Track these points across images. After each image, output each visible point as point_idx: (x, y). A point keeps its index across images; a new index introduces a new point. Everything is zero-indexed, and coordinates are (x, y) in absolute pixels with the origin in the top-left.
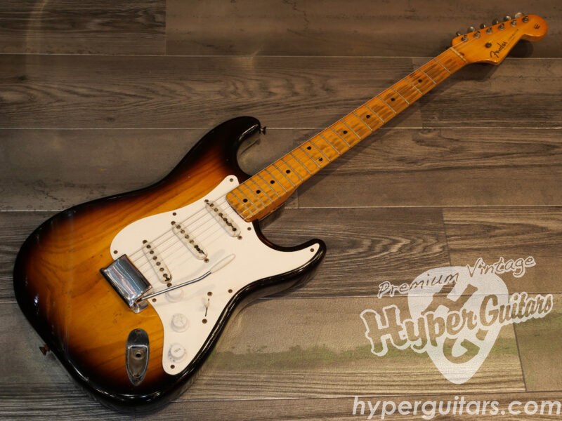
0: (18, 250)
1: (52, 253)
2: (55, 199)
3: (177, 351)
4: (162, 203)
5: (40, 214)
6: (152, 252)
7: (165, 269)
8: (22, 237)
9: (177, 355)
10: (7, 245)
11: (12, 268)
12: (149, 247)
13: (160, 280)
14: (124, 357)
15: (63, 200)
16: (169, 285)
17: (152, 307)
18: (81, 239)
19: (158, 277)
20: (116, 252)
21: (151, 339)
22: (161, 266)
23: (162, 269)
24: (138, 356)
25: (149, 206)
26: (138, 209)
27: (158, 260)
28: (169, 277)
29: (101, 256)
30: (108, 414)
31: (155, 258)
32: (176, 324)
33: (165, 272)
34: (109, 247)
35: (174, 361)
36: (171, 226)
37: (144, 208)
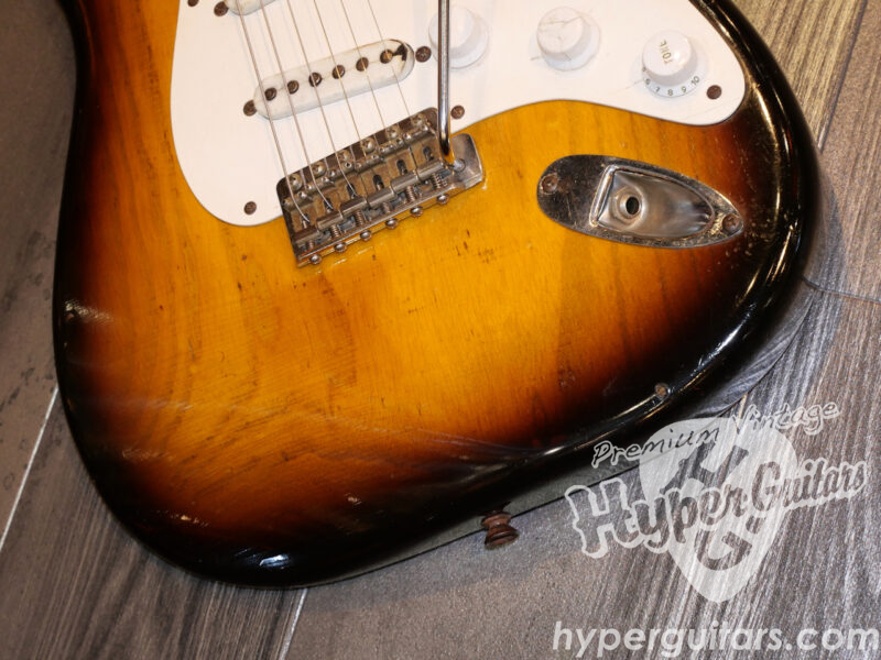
0: (133, 549)
1: (179, 420)
2: (14, 396)
3: (667, 55)
4: (144, 35)
5: (44, 453)
6: (292, 87)
7: (364, 53)
8: (99, 523)
9: (679, 58)
10: (104, 579)
11: (182, 580)
12: (270, 94)
13: (395, 80)
14: (625, 250)
15: (26, 375)
16: (422, 55)
17: (477, 126)
18: (166, 315)
19: (385, 83)
20: (250, 208)
21: (587, 148)
22: (350, 64)
23: (362, 64)
24: (633, 206)
25: (138, 77)
26: (137, 114)
27: (326, 71)
28: (394, 47)
29: (244, 258)
30: (792, 377)
31: (315, 79)
32: (567, 47)
33: (373, 56)
34: (226, 227)
35: (696, 81)
36: (228, 16)
37: (141, 96)
